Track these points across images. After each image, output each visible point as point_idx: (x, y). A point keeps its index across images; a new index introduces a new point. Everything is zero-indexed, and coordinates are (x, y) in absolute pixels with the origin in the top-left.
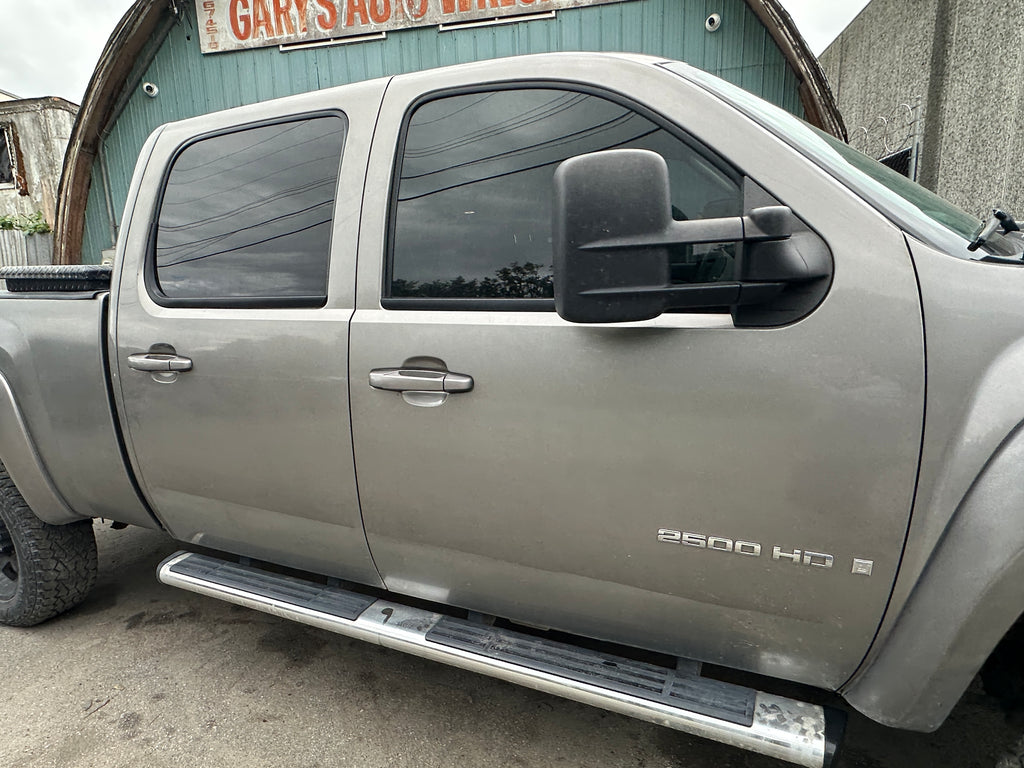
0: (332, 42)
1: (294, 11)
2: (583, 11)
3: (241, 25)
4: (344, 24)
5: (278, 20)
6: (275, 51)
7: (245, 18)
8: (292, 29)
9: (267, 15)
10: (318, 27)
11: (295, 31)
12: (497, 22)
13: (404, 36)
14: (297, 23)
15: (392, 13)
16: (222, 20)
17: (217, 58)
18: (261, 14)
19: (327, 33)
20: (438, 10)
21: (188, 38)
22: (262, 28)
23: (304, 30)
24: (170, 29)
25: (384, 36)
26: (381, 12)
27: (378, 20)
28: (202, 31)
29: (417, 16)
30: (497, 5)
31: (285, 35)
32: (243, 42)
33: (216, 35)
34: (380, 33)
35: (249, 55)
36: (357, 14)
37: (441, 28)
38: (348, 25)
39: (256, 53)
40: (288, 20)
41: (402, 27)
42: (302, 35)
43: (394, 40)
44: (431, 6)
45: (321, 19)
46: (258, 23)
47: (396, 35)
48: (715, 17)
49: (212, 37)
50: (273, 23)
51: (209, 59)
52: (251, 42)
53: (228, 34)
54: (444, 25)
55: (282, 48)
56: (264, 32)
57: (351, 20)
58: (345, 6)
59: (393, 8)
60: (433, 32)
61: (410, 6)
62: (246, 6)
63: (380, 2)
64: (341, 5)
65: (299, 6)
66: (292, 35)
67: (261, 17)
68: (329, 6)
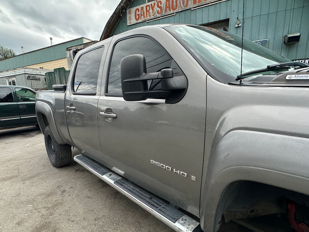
0: (160, 18)
1: (151, 10)
3: (137, 17)
5: (147, 14)
6: (145, 22)
7: (138, 15)
8: (150, 16)
9: (144, 13)
10: (157, 14)
12: (210, 4)
13: (181, 13)
14: (151, 14)
15: (178, 7)
16: (133, 16)
17: (131, 26)
18: (142, 13)
19: (159, 15)
20: (191, 4)
21: (124, 22)
22: (142, 17)
23: (153, 15)
24: (120, 20)
25: (175, 14)
26: (174, 7)
27: (173, 9)
28: (128, 19)
29: (185, 7)
31: (148, 18)
32: (137, 21)
33: (131, 20)
34: (174, 13)
35: (139, 24)
36: (168, 9)
37: (192, 9)
38: (165, 12)
39: (141, 24)
40: (149, 14)
41: (180, 10)
42: (152, 17)
43: (178, 14)
44: (189, 2)
45: (158, 12)
46: (141, 16)
47: (179, 13)
50: (145, 15)
51: (129, 27)
52: (139, 21)
53: (134, 20)
54: (193, 8)
55: (147, 22)
57: (166, 10)
58: (165, 7)
59: (178, 5)
60: (190, 11)
61: (183, 4)
62: (139, 11)
63: (174, 4)
64: (164, 7)
65: (152, 9)
66: (150, 17)
67: (142, 14)
68: (160, 7)
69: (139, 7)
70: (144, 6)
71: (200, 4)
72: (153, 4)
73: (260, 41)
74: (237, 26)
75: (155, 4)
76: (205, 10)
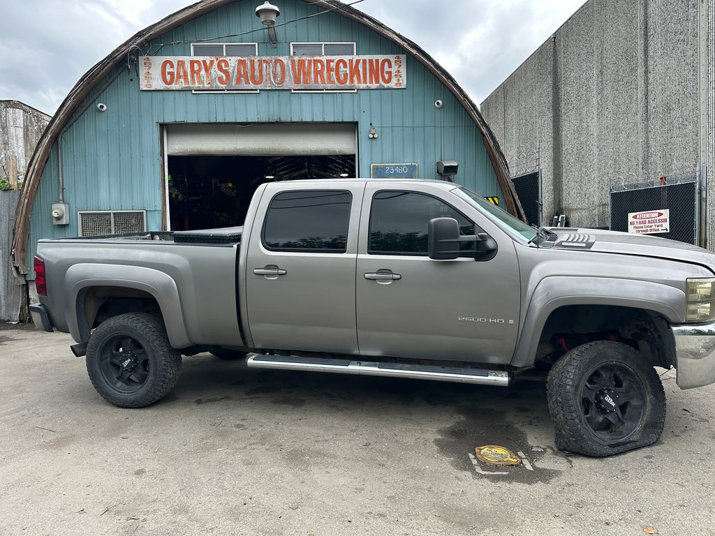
0: (226, 92)
1: (203, 72)
2: (372, 91)
3: (168, 77)
4: (234, 83)
5: (193, 77)
6: (189, 92)
7: (172, 74)
8: (200, 82)
9: (185, 73)
10: (218, 83)
11: (203, 83)
12: (325, 91)
13: (271, 93)
14: (205, 79)
15: (264, 80)
16: (156, 72)
17: (150, 93)
18: (182, 72)
19: (224, 86)
20: (291, 82)
21: (131, 80)
22: (182, 80)
23: (209, 83)
24: (118, 74)
25: (258, 91)
26: (257, 79)
27: (255, 83)
28: (142, 77)
29: (278, 84)
30: (325, 83)
31: (197, 85)
32: (168, 86)
33: (151, 80)
34: (256, 90)
35: (172, 93)
36: (243, 79)
37: (293, 91)
38: (237, 83)
39: (177, 93)
40: (199, 77)
41: (269, 88)
42: (207, 86)
43: (264, 94)
44: (287, 79)
45: (220, 79)
46: (179, 77)
47: (266, 92)
48: (440, 102)
49: (149, 82)
50: (189, 78)
51: (144, 93)
52: (173, 86)
53: (159, 81)
54: (295, 90)
55: (193, 92)
56: (183, 82)
57: (238, 81)
58: (235, 74)
59: (265, 78)
60: (288, 92)
61: (275, 78)
62: (172, 66)
63: (257, 73)
64: (233, 72)
65: (207, 70)
66: (201, 86)
67: (182, 74)
68: (226, 72)
69: (174, 59)
70: (187, 59)
71: (306, 86)
72: (208, 62)
73: (406, 165)
74: (371, 136)
75: (212, 62)
76: (317, 98)
